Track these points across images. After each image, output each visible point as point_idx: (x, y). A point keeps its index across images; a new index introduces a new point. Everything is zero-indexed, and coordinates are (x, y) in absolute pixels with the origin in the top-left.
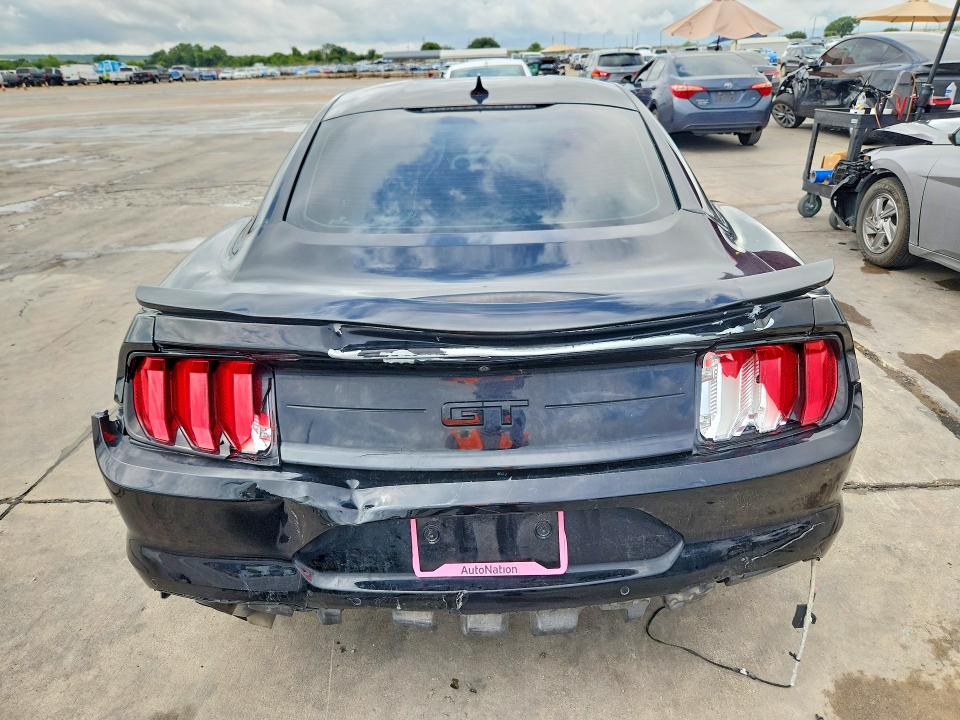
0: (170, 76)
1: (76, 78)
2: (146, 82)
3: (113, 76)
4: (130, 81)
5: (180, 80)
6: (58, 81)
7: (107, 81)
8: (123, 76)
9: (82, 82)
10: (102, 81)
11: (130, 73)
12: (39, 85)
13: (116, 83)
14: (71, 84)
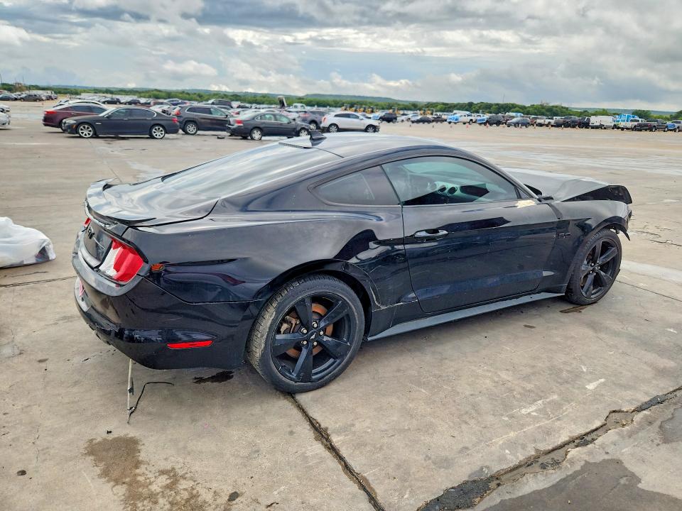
0: (667, 127)
1: (598, 124)
2: (646, 130)
3: (622, 124)
4: (634, 129)
5: (675, 130)
6: (586, 125)
7: (619, 128)
8: (630, 124)
9: (601, 127)
10: (616, 127)
11: (636, 123)
12: (574, 127)
13: (623, 129)
14: (593, 128)
